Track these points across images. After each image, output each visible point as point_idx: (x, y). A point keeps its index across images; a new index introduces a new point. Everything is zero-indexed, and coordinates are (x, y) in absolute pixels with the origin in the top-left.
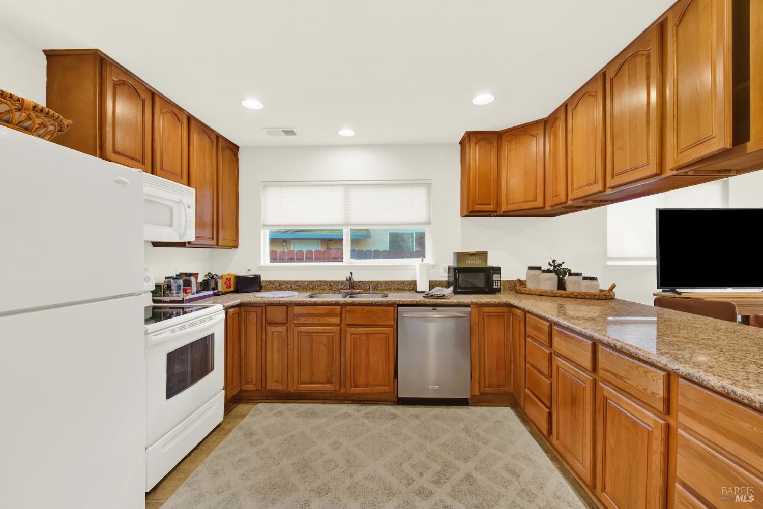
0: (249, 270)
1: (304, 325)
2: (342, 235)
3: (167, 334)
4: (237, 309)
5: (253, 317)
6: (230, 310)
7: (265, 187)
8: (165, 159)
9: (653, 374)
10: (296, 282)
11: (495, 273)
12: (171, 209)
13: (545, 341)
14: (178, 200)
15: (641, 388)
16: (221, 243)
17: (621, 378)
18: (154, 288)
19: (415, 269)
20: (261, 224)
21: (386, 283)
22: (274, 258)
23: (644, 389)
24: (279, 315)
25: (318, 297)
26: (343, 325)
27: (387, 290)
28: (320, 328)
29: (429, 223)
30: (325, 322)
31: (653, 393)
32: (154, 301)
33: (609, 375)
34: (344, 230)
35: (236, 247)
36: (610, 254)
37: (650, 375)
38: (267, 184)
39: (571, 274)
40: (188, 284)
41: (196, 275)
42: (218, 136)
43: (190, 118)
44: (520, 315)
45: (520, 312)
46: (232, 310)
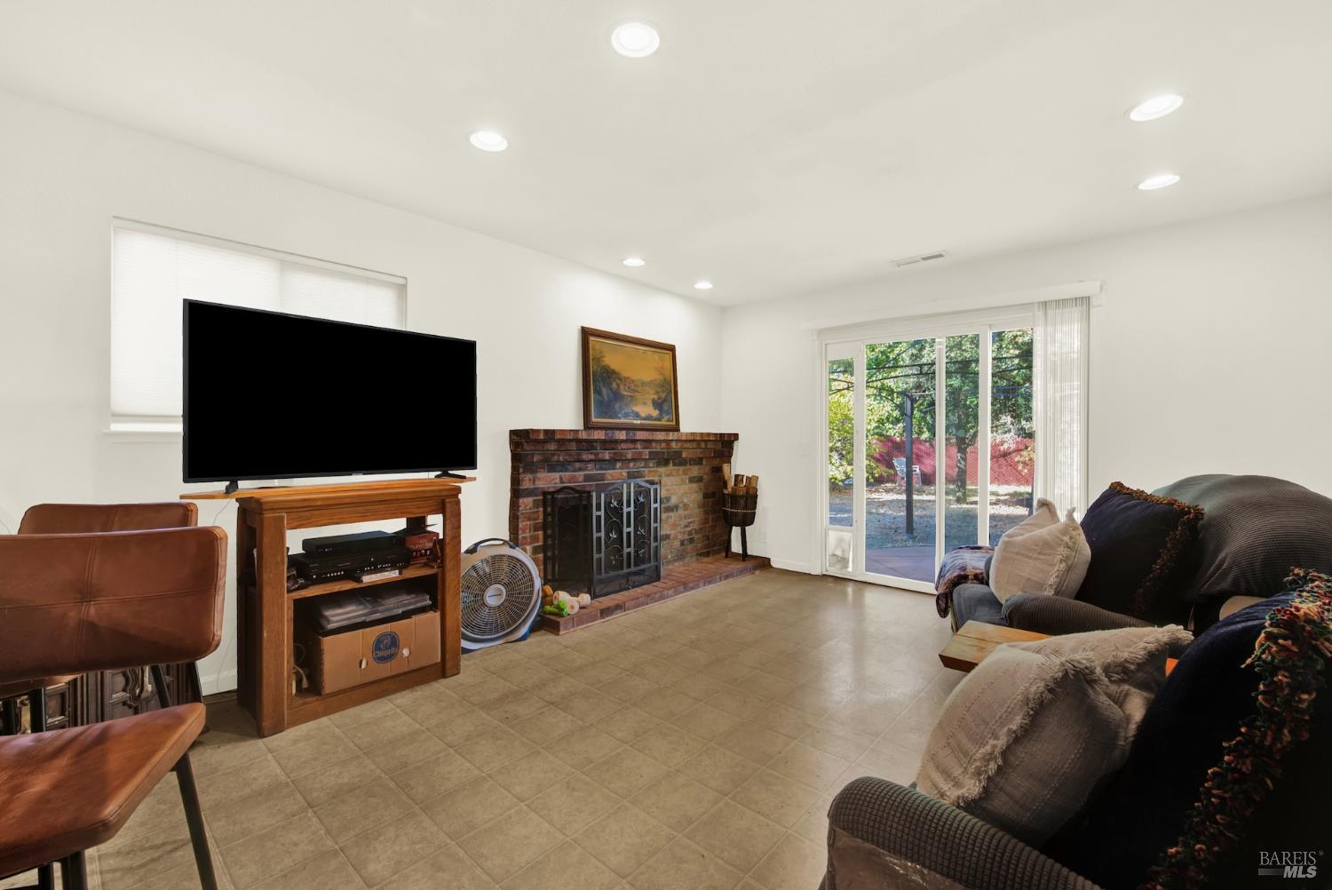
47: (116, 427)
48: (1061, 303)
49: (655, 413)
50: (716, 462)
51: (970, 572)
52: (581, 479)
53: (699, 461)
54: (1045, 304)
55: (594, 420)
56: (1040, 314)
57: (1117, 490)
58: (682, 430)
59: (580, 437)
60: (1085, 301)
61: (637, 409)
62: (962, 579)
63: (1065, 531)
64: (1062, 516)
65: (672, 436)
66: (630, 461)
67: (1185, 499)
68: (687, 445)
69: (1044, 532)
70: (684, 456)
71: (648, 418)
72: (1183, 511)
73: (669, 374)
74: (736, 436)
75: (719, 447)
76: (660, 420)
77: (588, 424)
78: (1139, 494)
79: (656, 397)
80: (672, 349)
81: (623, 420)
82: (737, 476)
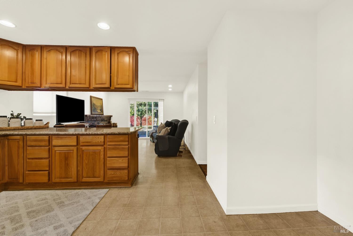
9: (100, 137)
13: (46, 144)
15: (97, 142)
17: (89, 142)
23: (98, 142)
31: (101, 142)
33: (85, 143)
36: (34, 111)
37: (99, 138)
39: (26, 119)
44: (19, 138)
45: (19, 137)
47: (34, 115)
48: (161, 99)
49: (100, 112)
50: (109, 121)
51: (154, 132)
52: (92, 124)
53: (106, 121)
54: (160, 99)
55: (93, 113)
56: (159, 100)
57: (167, 121)
58: (104, 115)
59: (91, 116)
60: (164, 100)
61: (98, 111)
62: (153, 133)
63: (163, 125)
64: (163, 124)
65: (103, 116)
66: (98, 120)
67: (172, 121)
68: (105, 118)
69: (162, 125)
70: (105, 119)
71: (99, 113)
72: (172, 122)
73: (102, 104)
74: (112, 116)
75: (109, 118)
76: (101, 113)
77: (91, 114)
78: (169, 121)
79: (100, 108)
80: (102, 99)
81: (96, 113)
82: (114, 123)
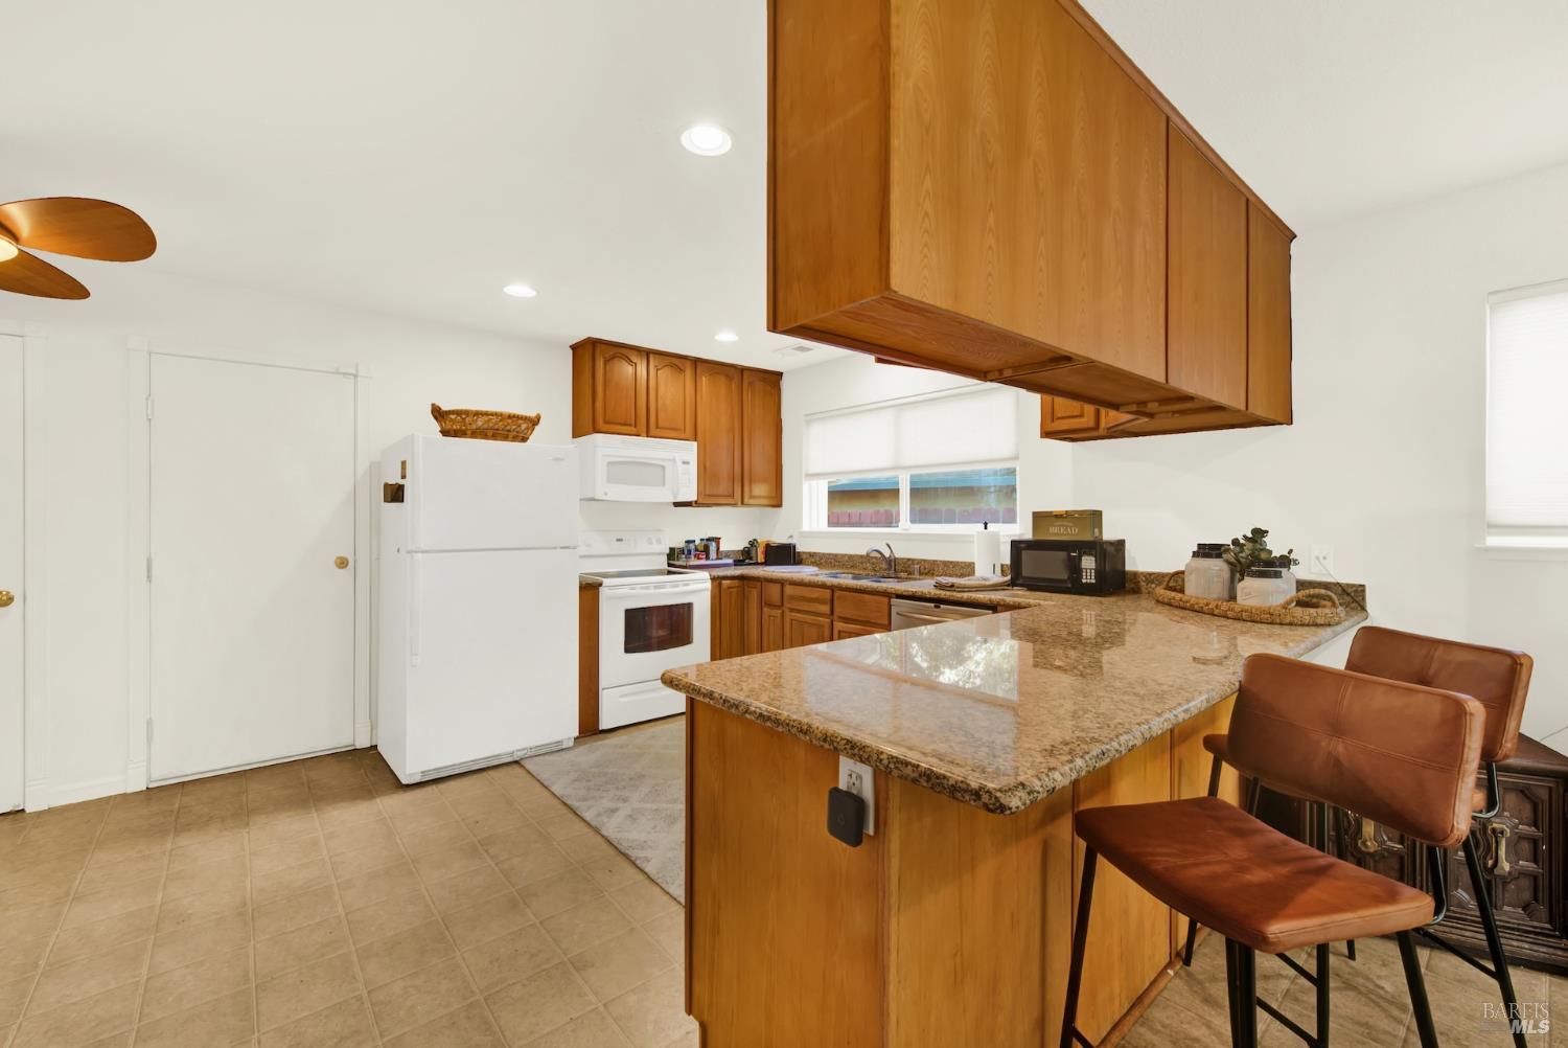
0: (791, 537)
1: (799, 611)
2: (898, 483)
3: (626, 591)
4: (736, 582)
5: (754, 594)
6: (724, 582)
7: (808, 422)
8: (661, 416)
10: (836, 555)
11: (1085, 553)
12: (663, 467)
14: (671, 458)
16: (746, 500)
18: (668, 551)
19: (973, 542)
20: (804, 472)
21: (945, 563)
22: (834, 521)
24: (774, 592)
25: (844, 578)
26: (835, 617)
27: (945, 575)
28: (809, 618)
29: (1016, 458)
30: (813, 610)
32: (669, 565)
34: (901, 477)
35: (779, 505)
36: (1492, 514)
38: (812, 418)
40: (706, 550)
41: (717, 540)
42: (742, 371)
43: (697, 362)
46: (728, 582)
47: (1494, 541)
